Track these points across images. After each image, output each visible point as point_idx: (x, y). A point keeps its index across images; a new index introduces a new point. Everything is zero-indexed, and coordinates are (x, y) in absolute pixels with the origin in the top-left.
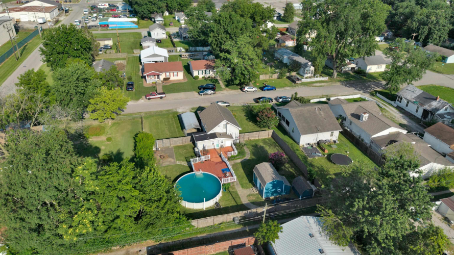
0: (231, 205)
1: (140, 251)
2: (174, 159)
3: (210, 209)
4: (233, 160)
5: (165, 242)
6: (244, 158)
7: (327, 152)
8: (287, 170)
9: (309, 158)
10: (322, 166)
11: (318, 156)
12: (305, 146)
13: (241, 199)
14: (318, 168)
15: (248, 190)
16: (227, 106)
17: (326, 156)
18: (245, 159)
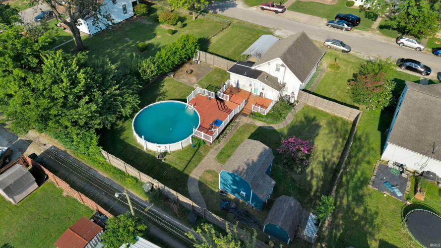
0: (176, 166)
1: (45, 145)
2: (197, 80)
3: (151, 153)
4: (254, 118)
5: (69, 153)
6: (271, 125)
7: (420, 197)
8: (309, 178)
9: (370, 186)
10: (377, 213)
11: (394, 194)
12: (390, 165)
13: (196, 169)
14: (365, 210)
15: (219, 164)
16: (343, 51)
17: (409, 203)
18: (271, 127)
